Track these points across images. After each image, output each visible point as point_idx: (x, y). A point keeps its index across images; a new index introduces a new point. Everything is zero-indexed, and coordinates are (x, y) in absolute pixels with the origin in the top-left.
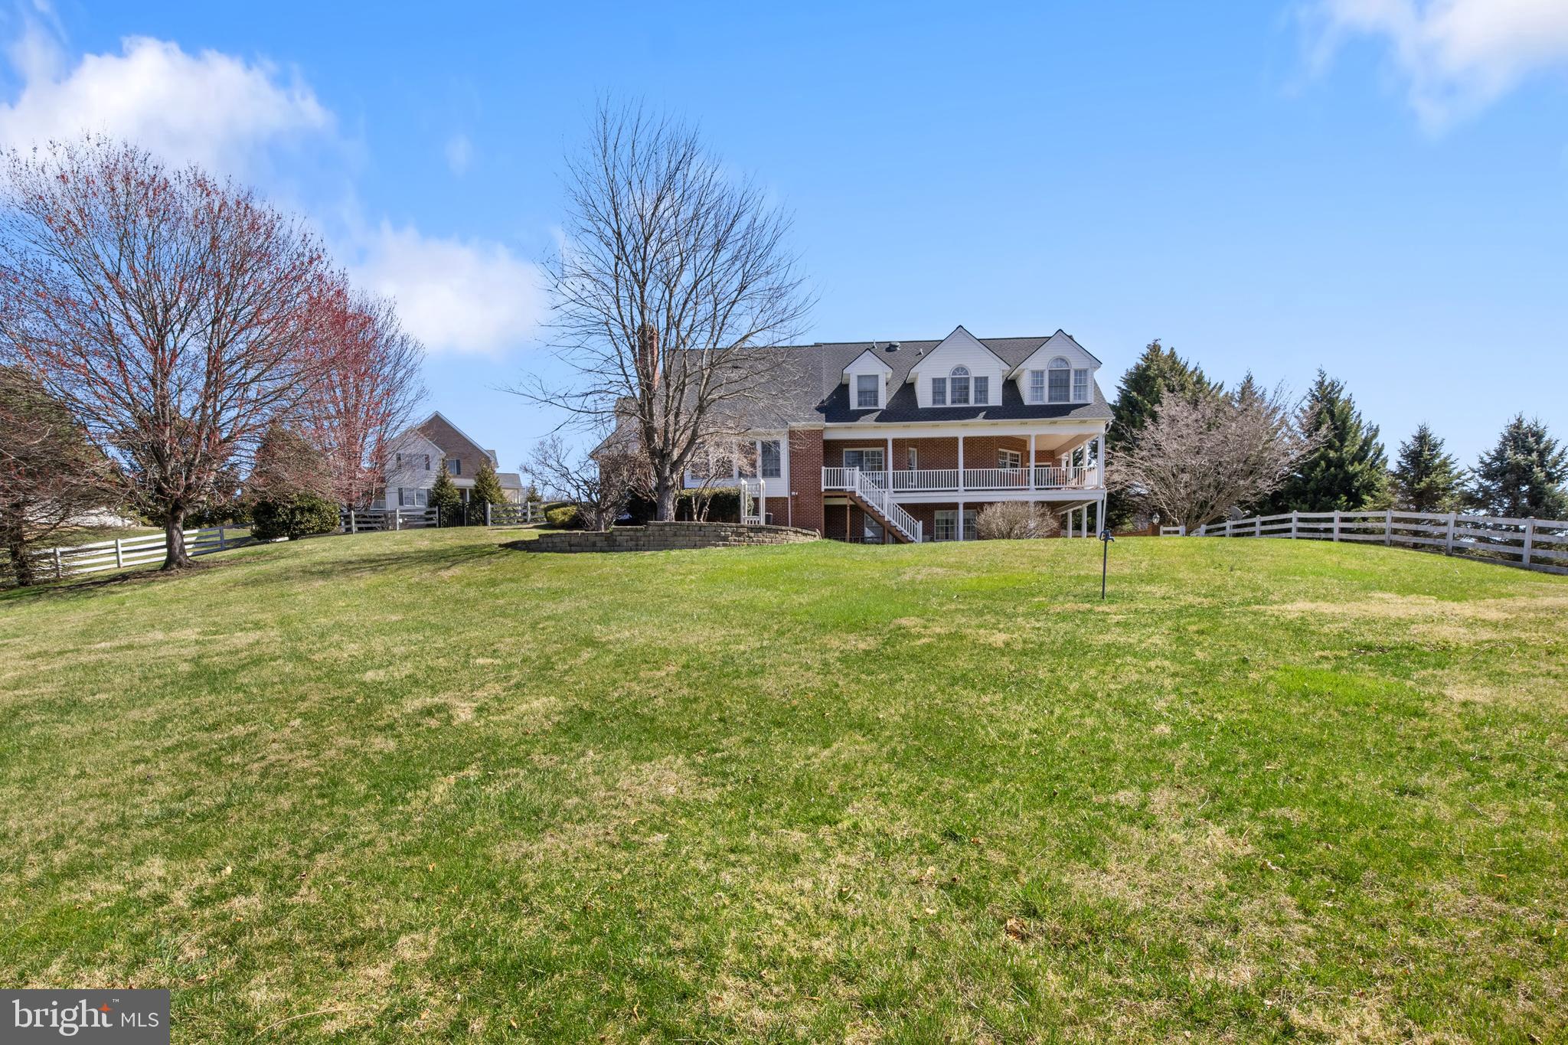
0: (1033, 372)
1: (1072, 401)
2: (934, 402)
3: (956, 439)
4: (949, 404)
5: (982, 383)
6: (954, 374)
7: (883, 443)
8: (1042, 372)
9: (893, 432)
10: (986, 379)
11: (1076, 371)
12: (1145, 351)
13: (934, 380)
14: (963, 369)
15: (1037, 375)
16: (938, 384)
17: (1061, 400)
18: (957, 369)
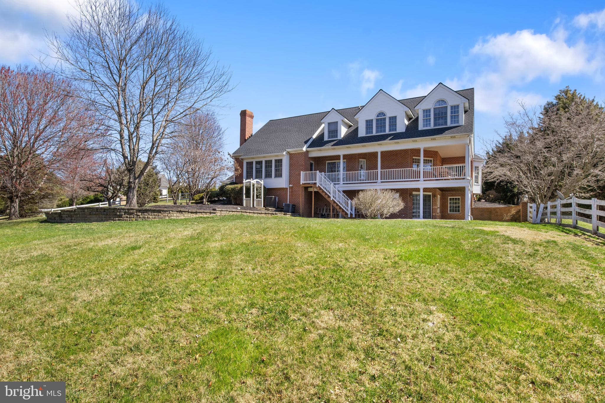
0: (424, 111)
1: (449, 124)
2: (367, 133)
3: (376, 153)
4: (374, 133)
5: (393, 120)
6: (378, 116)
7: (338, 157)
8: (430, 110)
9: (342, 151)
10: (395, 117)
11: (452, 107)
12: (557, 93)
13: (367, 121)
14: (383, 113)
15: (427, 112)
16: (369, 123)
17: (442, 125)
18: (380, 114)
